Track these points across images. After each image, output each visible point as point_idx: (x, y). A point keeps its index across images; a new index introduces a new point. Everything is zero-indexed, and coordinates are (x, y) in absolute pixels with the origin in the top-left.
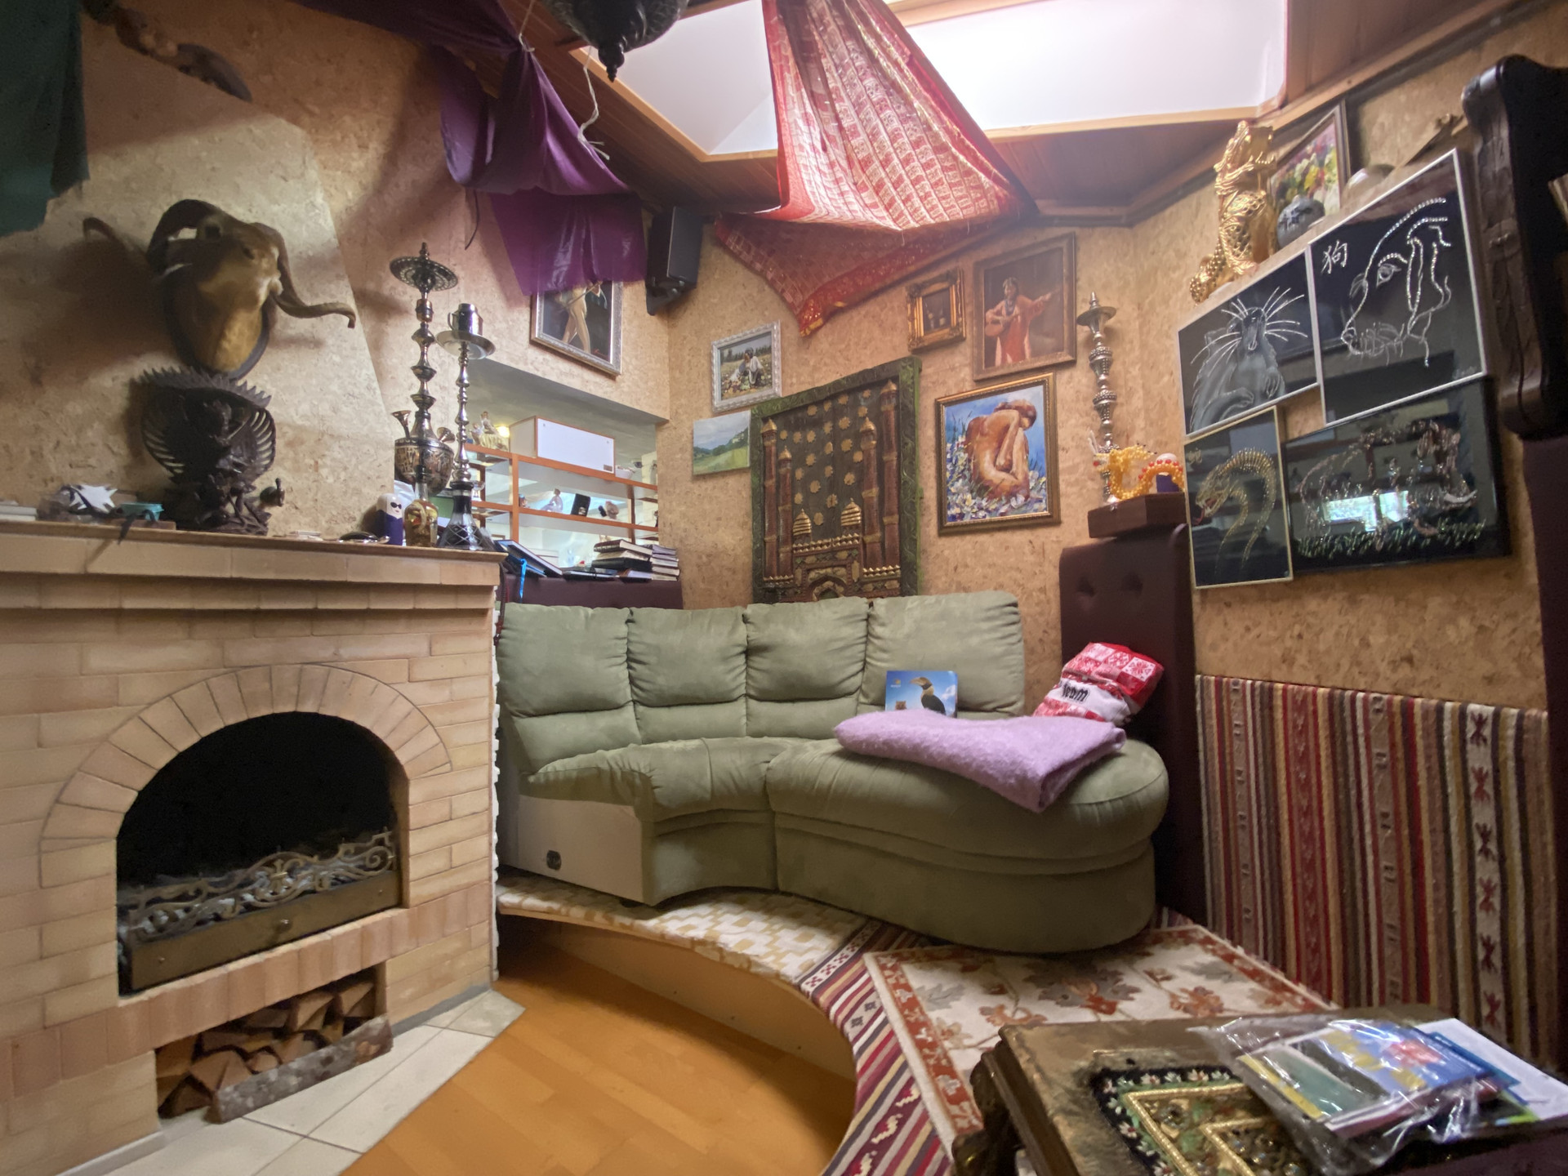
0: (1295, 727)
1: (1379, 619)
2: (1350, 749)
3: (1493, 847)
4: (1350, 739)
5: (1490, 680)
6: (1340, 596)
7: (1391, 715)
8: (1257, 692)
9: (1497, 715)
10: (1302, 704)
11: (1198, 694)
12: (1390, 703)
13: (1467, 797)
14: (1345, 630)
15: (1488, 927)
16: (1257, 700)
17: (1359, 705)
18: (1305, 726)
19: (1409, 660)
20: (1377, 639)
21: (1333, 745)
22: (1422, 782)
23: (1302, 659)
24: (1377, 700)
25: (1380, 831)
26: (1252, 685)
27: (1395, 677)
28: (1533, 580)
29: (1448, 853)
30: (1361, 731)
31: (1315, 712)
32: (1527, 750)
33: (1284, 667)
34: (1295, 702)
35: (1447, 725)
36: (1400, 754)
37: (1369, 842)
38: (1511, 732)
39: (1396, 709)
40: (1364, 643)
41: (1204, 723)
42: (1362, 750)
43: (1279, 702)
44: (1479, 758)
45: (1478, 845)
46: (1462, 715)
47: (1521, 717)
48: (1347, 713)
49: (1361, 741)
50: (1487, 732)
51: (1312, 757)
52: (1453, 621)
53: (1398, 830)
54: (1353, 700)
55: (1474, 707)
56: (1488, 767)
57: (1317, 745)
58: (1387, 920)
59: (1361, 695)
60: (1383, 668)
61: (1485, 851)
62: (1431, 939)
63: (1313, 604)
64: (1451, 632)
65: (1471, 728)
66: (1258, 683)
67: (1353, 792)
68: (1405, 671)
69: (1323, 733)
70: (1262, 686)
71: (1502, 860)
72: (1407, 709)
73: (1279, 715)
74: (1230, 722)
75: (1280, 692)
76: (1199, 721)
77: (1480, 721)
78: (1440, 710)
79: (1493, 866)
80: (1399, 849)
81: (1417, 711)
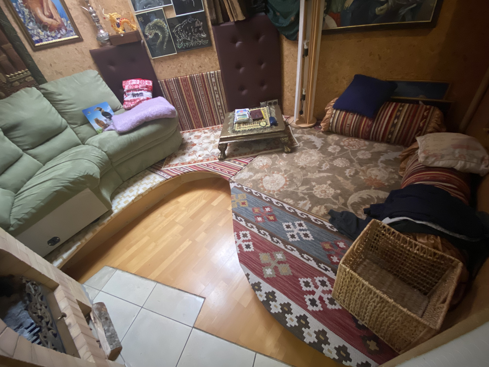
0: (185, 85)
1: (194, 60)
2: (195, 85)
3: (217, 92)
4: (195, 84)
5: (212, 67)
6: (186, 56)
7: (200, 77)
8: (175, 80)
9: (214, 72)
10: (185, 80)
11: (160, 85)
12: (200, 75)
13: (213, 86)
14: (189, 63)
15: (219, 104)
16: (176, 82)
17: (195, 77)
18: (187, 84)
19: (200, 67)
20: (195, 64)
21: (192, 86)
22: (207, 87)
23: (182, 71)
24: (198, 75)
25: (203, 97)
26: (174, 79)
27: (199, 70)
28: (215, 50)
29: (212, 96)
30: (196, 82)
31: (188, 81)
32: (219, 77)
33: (179, 73)
34: (183, 80)
35: (209, 76)
36: (203, 83)
37: (201, 100)
38: (217, 75)
39: (201, 76)
40: (193, 65)
41: (164, 92)
42: (197, 85)
43: (180, 81)
44: (213, 80)
45: (216, 93)
46: (210, 74)
47: (217, 72)
48: (193, 79)
49: (197, 83)
50: (214, 76)
51: (189, 90)
52: (205, 58)
53: (205, 96)
54: (194, 76)
55: (211, 72)
56: (215, 81)
57: (190, 87)
58: (207, 111)
59: (195, 75)
60: (197, 69)
61: (217, 93)
62: (213, 109)
63: (181, 58)
64: (206, 60)
65: (212, 76)
66: (175, 78)
67: (197, 93)
68: (200, 69)
69: (190, 84)
70: (176, 79)
71: (219, 94)
72: (202, 75)
73: (181, 83)
74: (171, 89)
75: (180, 79)
76: (163, 91)
77: (213, 74)
78: (207, 74)
79: (218, 95)
80: (206, 99)
81: (204, 75)
